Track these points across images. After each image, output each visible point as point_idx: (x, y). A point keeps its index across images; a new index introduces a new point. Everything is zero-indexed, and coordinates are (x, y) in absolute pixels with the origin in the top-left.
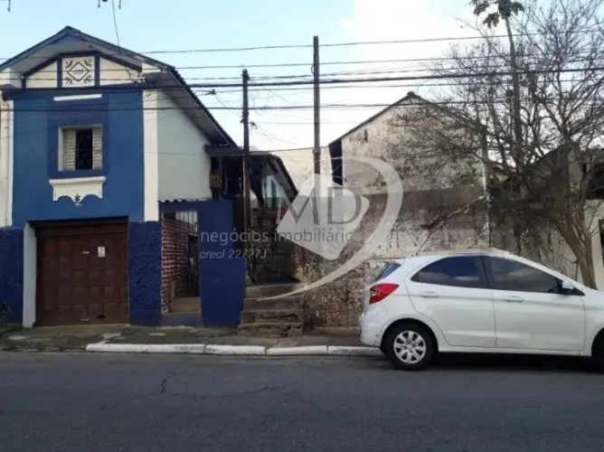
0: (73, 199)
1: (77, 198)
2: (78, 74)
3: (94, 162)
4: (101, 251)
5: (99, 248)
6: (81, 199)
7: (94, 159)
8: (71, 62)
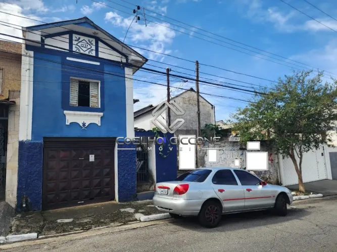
0: (81, 125)
1: (84, 124)
2: (84, 46)
3: (90, 103)
4: (92, 158)
5: (90, 156)
6: (87, 125)
7: (90, 101)
8: (79, 38)
